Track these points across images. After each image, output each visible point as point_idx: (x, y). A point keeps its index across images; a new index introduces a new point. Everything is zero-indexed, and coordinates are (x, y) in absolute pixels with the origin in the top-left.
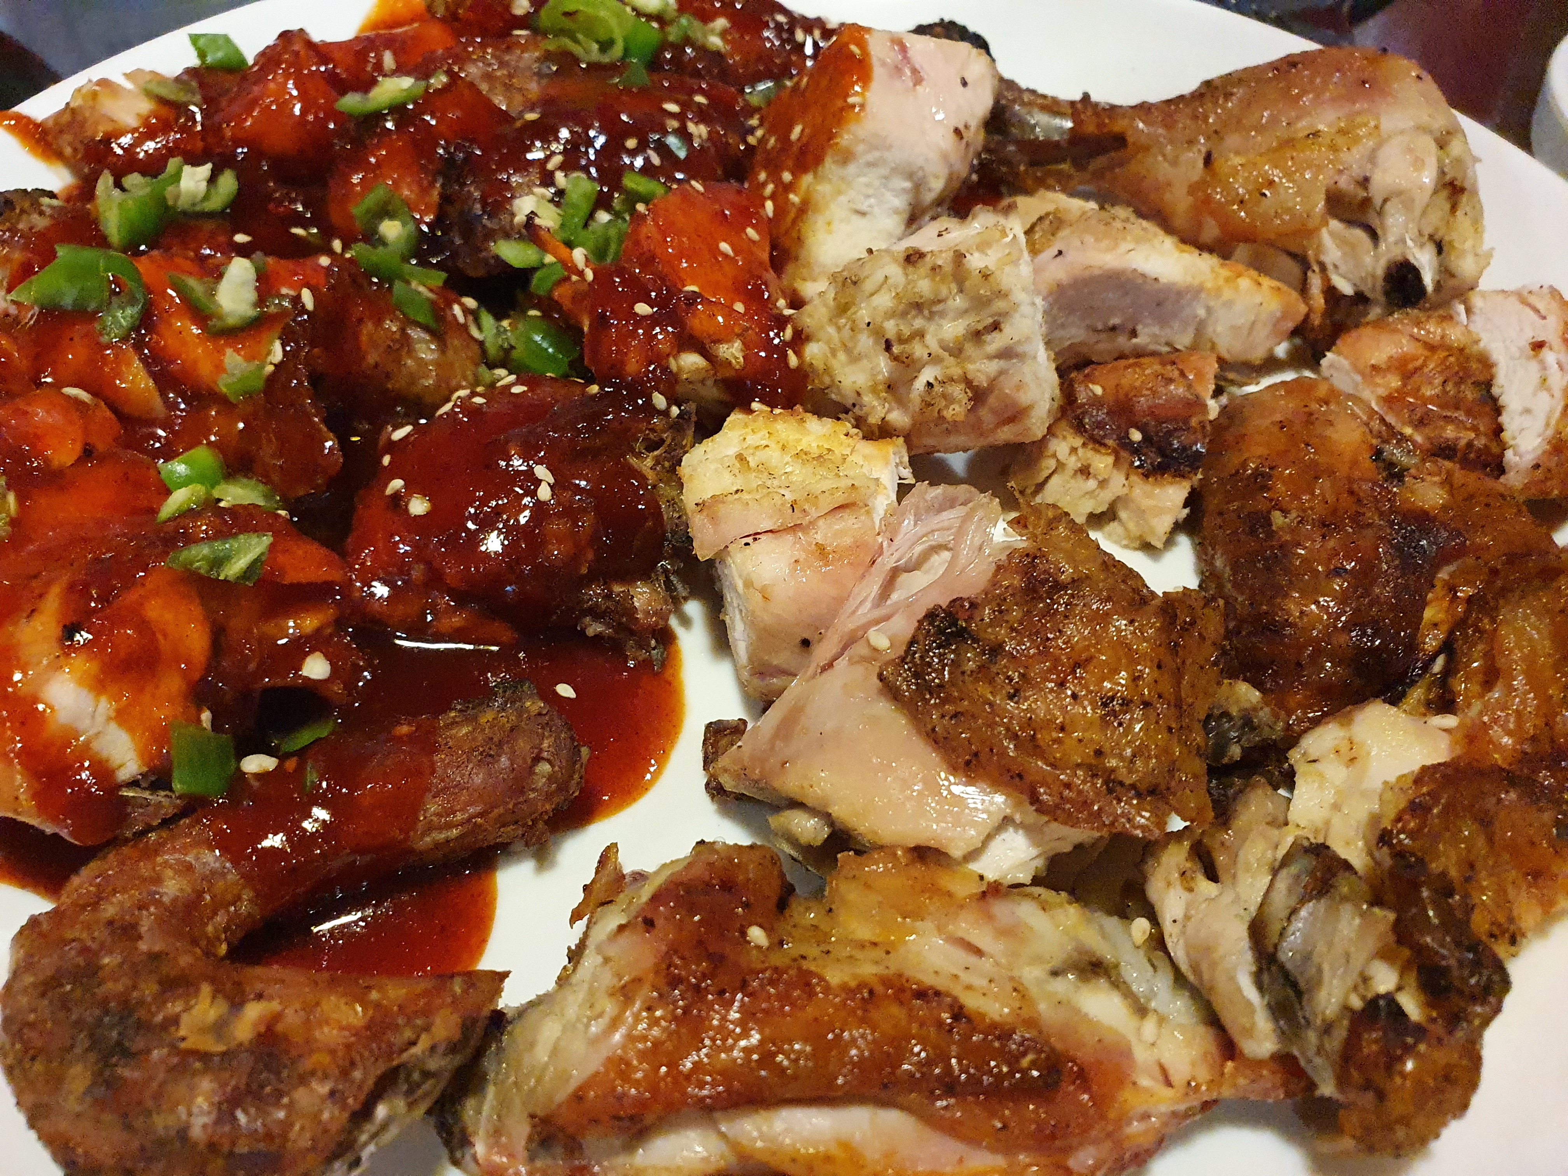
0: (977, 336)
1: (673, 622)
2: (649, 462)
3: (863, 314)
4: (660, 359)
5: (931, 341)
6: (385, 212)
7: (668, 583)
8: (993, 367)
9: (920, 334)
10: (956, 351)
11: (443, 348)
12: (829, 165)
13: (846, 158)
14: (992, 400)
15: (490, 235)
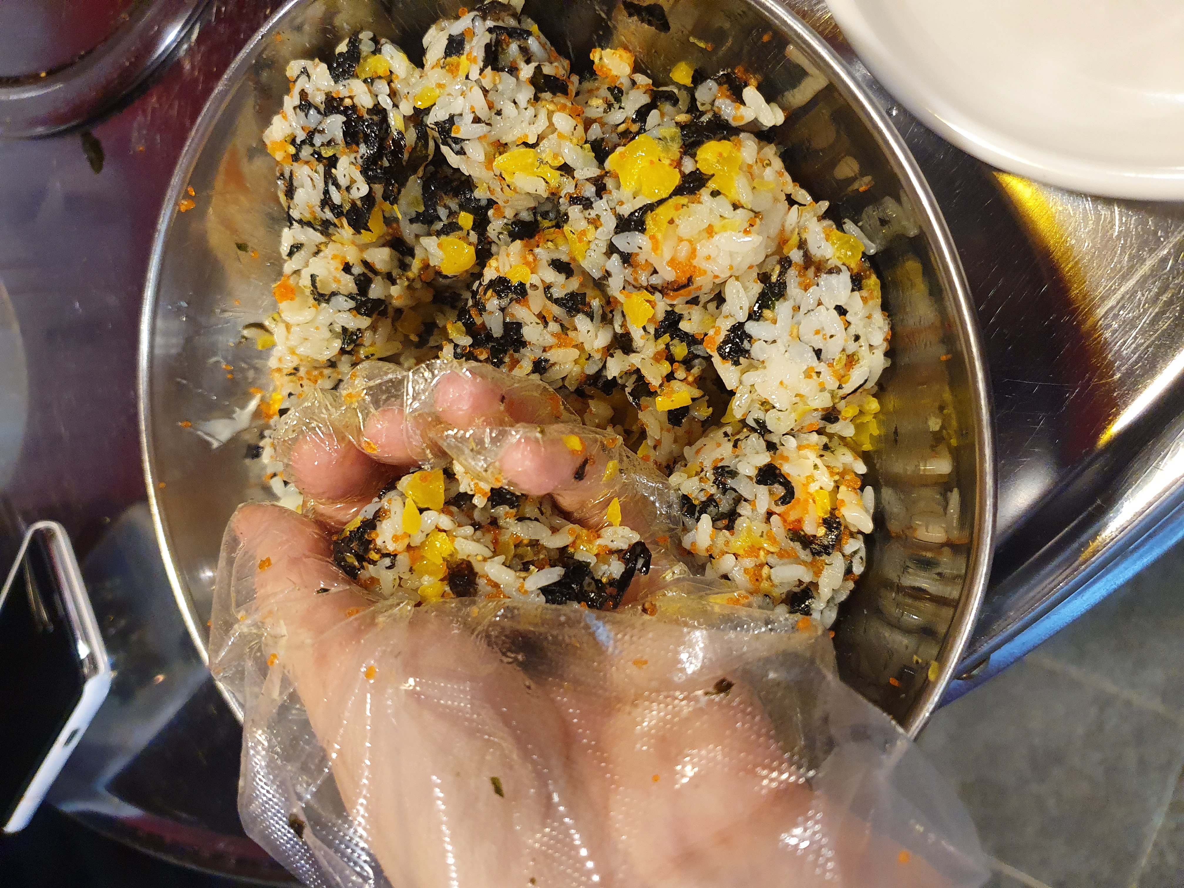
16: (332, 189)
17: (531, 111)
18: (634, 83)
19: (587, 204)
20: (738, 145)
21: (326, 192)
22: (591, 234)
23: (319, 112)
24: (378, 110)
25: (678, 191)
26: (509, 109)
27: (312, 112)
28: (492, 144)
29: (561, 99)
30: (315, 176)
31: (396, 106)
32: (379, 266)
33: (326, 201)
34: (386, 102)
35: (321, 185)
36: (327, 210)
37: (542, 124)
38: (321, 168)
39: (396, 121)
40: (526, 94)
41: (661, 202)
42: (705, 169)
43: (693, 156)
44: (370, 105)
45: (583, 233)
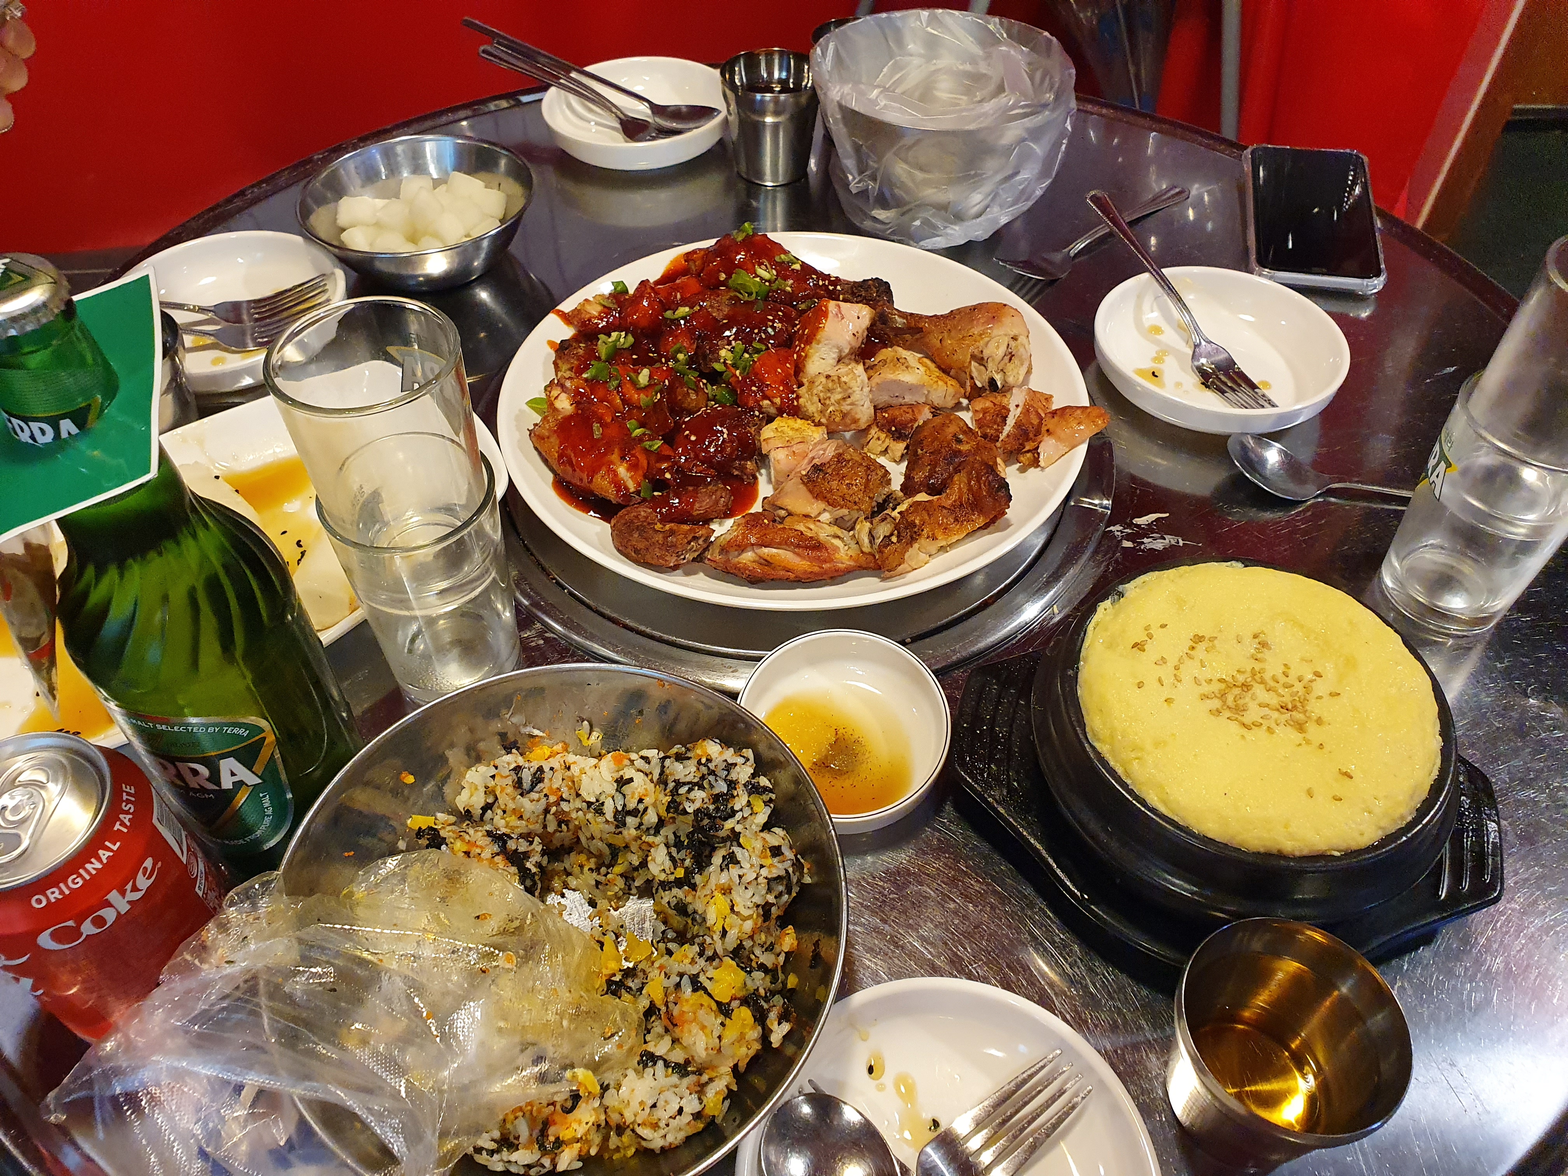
0: (844, 399)
1: (758, 474)
2: (753, 429)
3: (815, 392)
4: (757, 402)
5: (832, 400)
6: (679, 351)
7: (756, 463)
8: (849, 408)
9: (829, 398)
10: (838, 402)
11: (697, 395)
12: (814, 344)
13: (819, 342)
14: (849, 417)
15: (711, 360)
16: (686, 788)
17: (751, 905)
18: (778, 955)
19: (701, 954)
20: (753, 1028)
21: (684, 784)
22: (687, 961)
23: (726, 776)
24: (733, 813)
25: (718, 1003)
26: (749, 893)
27: (726, 773)
28: (729, 885)
29: (760, 920)
30: (692, 774)
31: (738, 822)
32: (646, 818)
33: (679, 784)
34: (739, 816)
35: (687, 779)
36: (673, 784)
37: (746, 913)
38: (696, 780)
39: (729, 824)
40: (758, 900)
41: (710, 995)
42: (734, 1015)
43: (741, 1005)
44: (736, 808)
45: (687, 957)
